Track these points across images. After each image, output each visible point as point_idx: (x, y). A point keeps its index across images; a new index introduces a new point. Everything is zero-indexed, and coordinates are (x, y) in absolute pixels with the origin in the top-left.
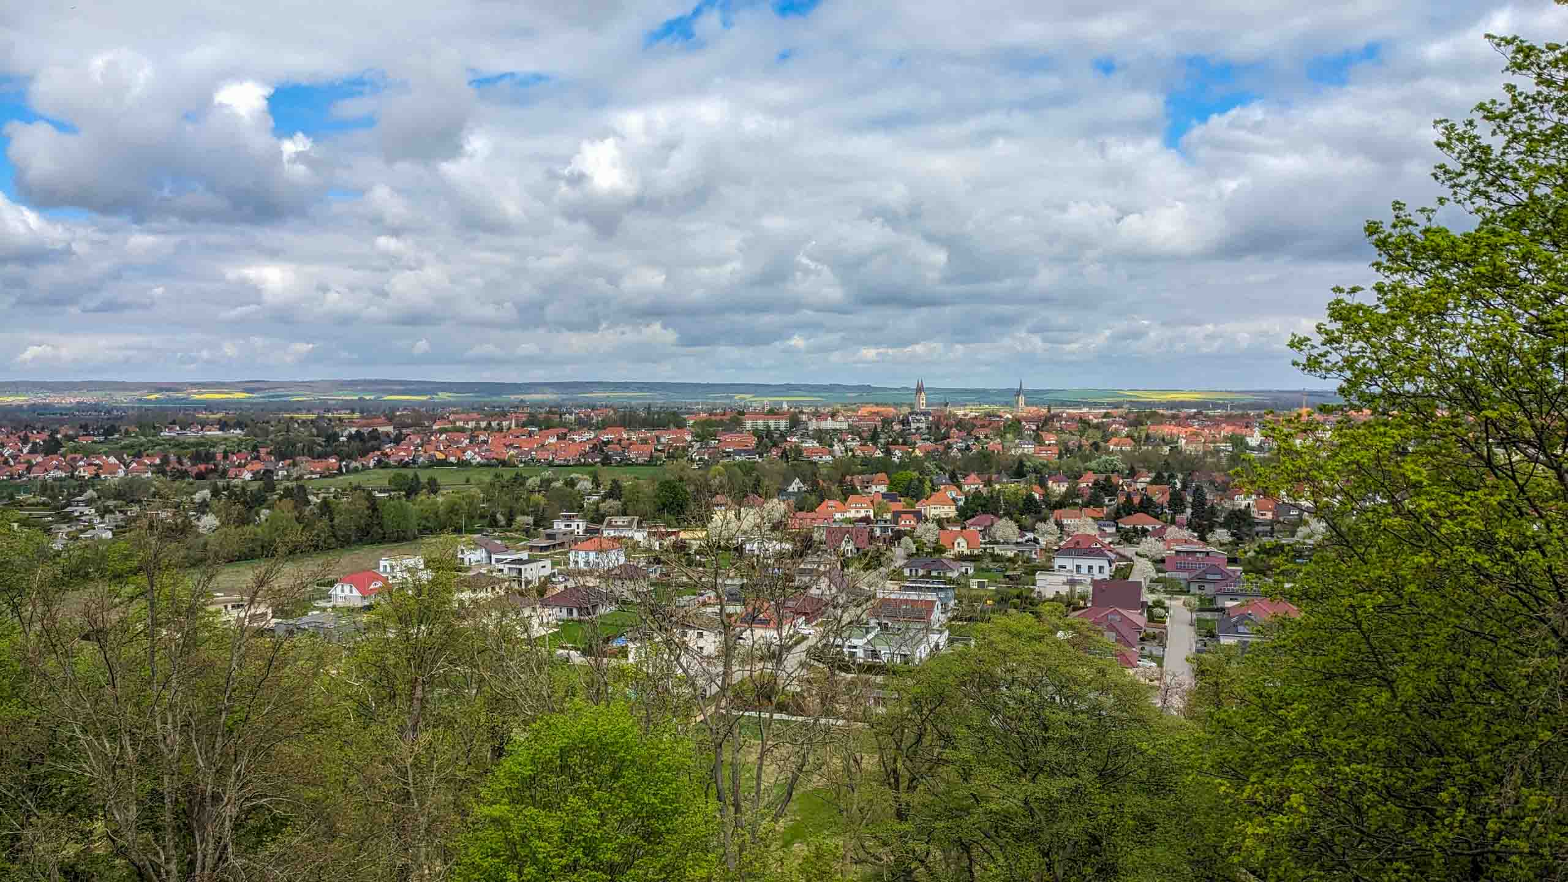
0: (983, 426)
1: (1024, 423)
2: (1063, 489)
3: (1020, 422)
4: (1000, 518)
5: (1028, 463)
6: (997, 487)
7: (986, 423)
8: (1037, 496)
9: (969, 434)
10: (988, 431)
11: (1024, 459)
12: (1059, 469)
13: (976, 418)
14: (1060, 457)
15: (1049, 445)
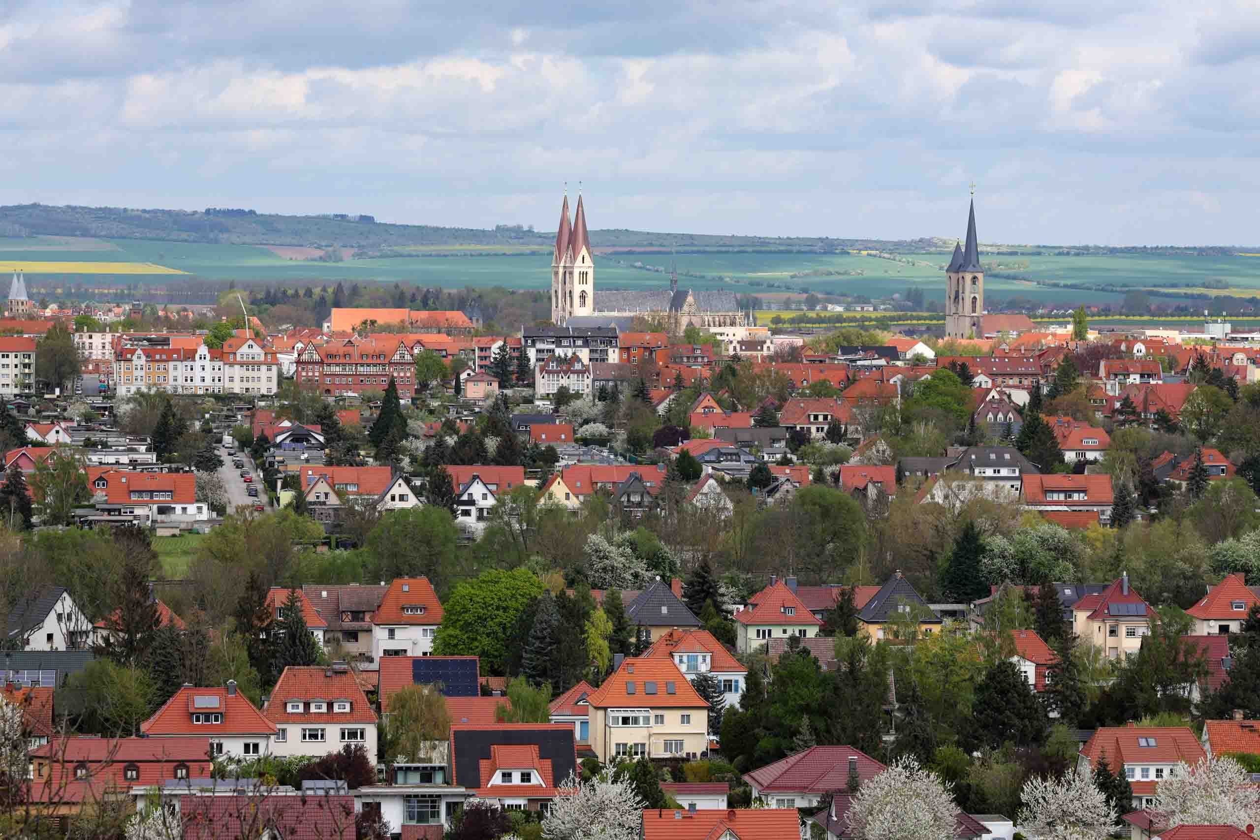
0: (820, 391)
1: (981, 380)
2: (1132, 645)
3: (967, 378)
4: (885, 759)
5: (998, 542)
6: (876, 634)
7: (834, 379)
8: (1029, 670)
9: (766, 420)
10: (839, 409)
11: (982, 523)
12: (1116, 562)
13: (793, 355)
14: (1121, 517)
15: (1079, 468)
